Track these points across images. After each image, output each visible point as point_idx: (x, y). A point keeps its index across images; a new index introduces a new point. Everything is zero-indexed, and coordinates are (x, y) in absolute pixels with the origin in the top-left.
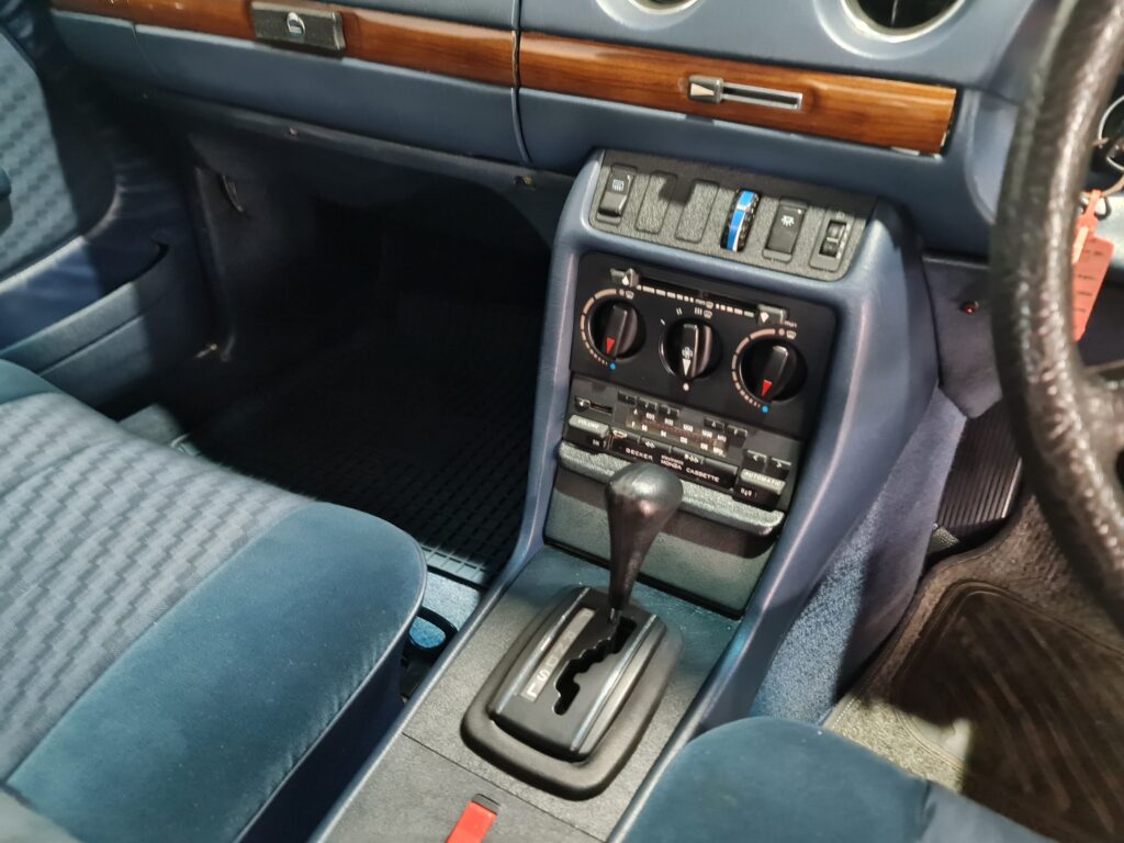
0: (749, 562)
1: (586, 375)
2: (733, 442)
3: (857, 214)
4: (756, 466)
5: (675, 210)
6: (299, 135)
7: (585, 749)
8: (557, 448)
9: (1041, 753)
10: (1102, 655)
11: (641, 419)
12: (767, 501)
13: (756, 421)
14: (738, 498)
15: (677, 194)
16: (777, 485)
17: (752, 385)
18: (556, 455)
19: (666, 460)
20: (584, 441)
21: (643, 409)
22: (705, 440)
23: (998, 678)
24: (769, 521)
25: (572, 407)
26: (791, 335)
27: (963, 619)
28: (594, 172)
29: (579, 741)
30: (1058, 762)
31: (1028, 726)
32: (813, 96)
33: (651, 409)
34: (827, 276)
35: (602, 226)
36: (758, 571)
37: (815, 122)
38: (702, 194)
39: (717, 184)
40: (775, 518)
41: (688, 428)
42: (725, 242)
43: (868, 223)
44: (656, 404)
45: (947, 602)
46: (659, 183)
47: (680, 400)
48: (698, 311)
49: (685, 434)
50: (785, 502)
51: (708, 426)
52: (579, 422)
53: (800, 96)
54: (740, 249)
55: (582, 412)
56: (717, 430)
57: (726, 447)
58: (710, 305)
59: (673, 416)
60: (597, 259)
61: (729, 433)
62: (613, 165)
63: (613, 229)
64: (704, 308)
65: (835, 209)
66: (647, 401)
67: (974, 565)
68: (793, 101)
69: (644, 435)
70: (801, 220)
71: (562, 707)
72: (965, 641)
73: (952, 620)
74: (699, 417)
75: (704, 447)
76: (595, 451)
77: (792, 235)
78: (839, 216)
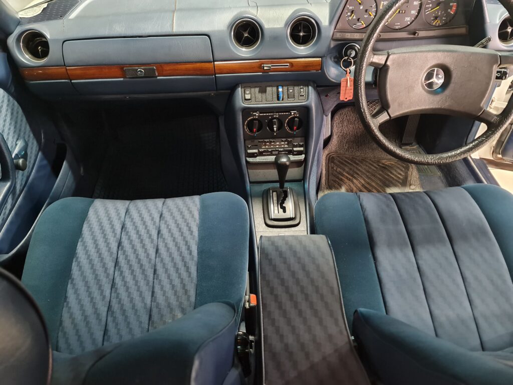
0: (300, 168)
1: (249, 139)
2: (289, 143)
3: (305, 85)
4: (296, 146)
5: (264, 95)
6: (129, 98)
7: (294, 217)
8: (246, 159)
9: (359, 185)
10: (362, 159)
11: (265, 145)
12: (300, 153)
13: (293, 136)
14: (294, 155)
15: (263, 91)
16: (302, 149)
17: (291, 129)
18: (247, 161)
19: (274, 153)
20: (253, 155)
21: (265, 142)
22: (283, 145)
23: (345, 173)
24: (302, 157)
25: (246, 148)
26: (298, 115)
27: (332, 164)
28: (240, 90)
29: (292, 216)
30: (363, 185)
31: (355, 181)
32: (292, 64)
33: (268, 142)
34: (303, 101)
35: (246, 103)
36: (303, 169)
37: (293, 69)
38: (269, 89)
39: (272, 86)
40: (303, 156)
41: (278, 143)
42: (278, 99)
43: (308, 87)
44: (268, 140)
45: (327, 161)
46: (257, 90)
47: (274, 137)
48: (275, 116)
49: (277, 145)
50: (304, 152)
51: (283, 141)
52: (250, 151)
53: (288, 64)
54: (282, 100)
55: (250, 148)
56: (285, 141)
57: (288, 144)
58: (277, 114)
59: (274, 142)
60: (247, 112)
61: (288, 141)
62: (245, 87)
63: (250, 103)
64: (276, 115)
65: (300, 86)
66: (266, 140)
67: (328, 150)
68: (287, 66)
69: (267, 148)
70: (294, 90)
71: (285, 211)
72: (335, 168)
73: (330, 165)
74: (280, 140)
75: (283, 146)
76: (256, 157)
77: (293, 93)
78: (302, 87)
